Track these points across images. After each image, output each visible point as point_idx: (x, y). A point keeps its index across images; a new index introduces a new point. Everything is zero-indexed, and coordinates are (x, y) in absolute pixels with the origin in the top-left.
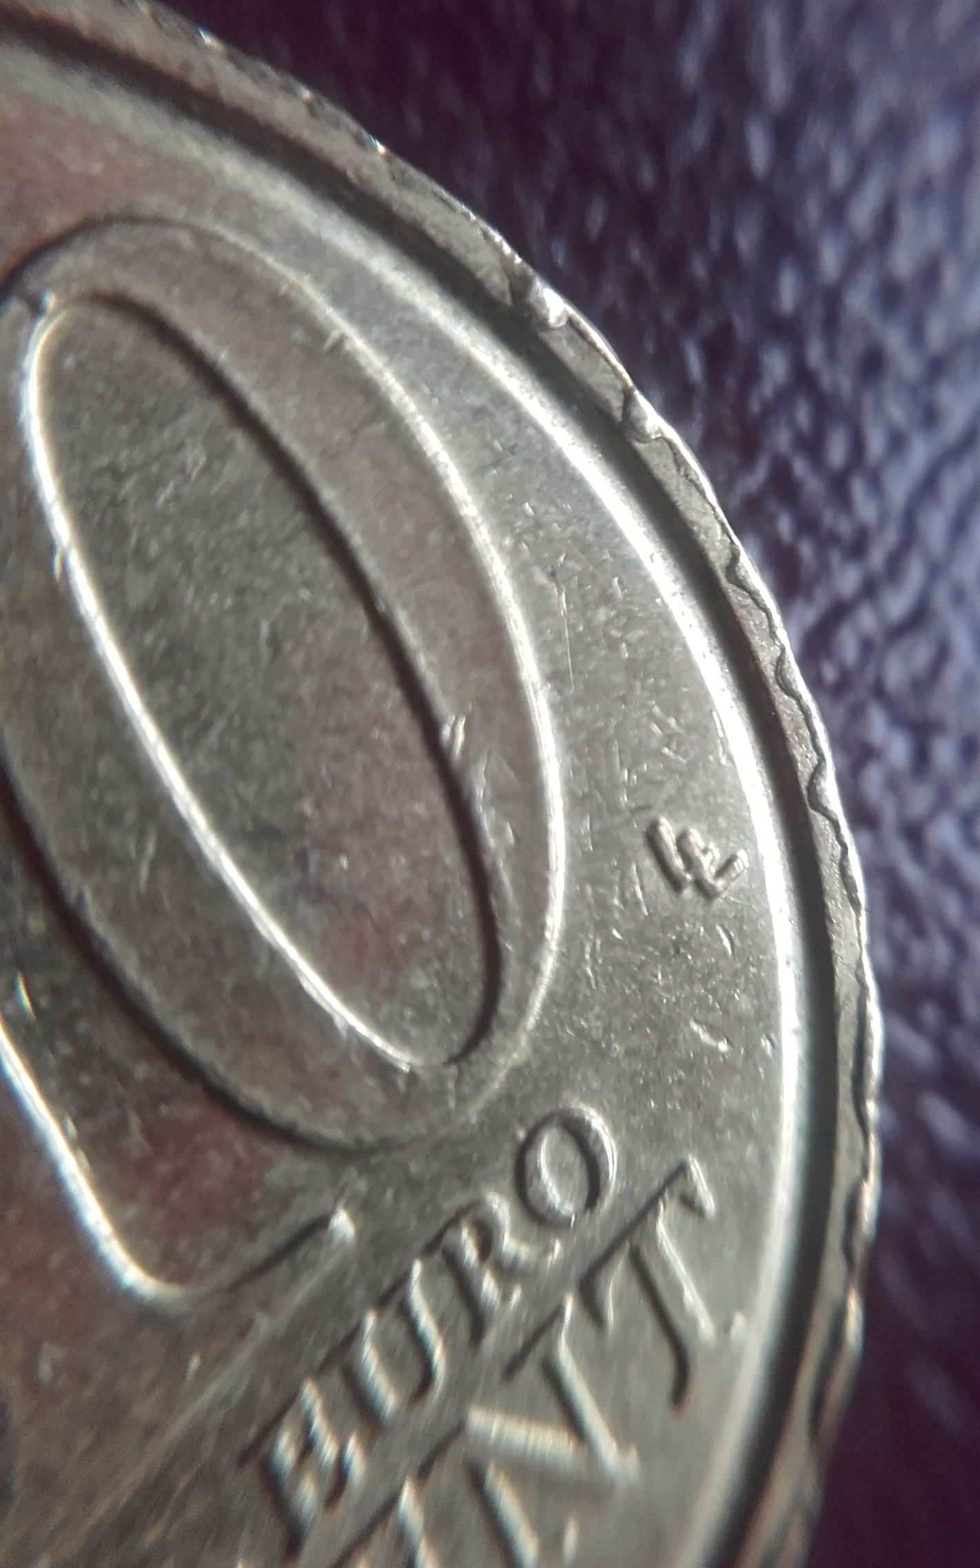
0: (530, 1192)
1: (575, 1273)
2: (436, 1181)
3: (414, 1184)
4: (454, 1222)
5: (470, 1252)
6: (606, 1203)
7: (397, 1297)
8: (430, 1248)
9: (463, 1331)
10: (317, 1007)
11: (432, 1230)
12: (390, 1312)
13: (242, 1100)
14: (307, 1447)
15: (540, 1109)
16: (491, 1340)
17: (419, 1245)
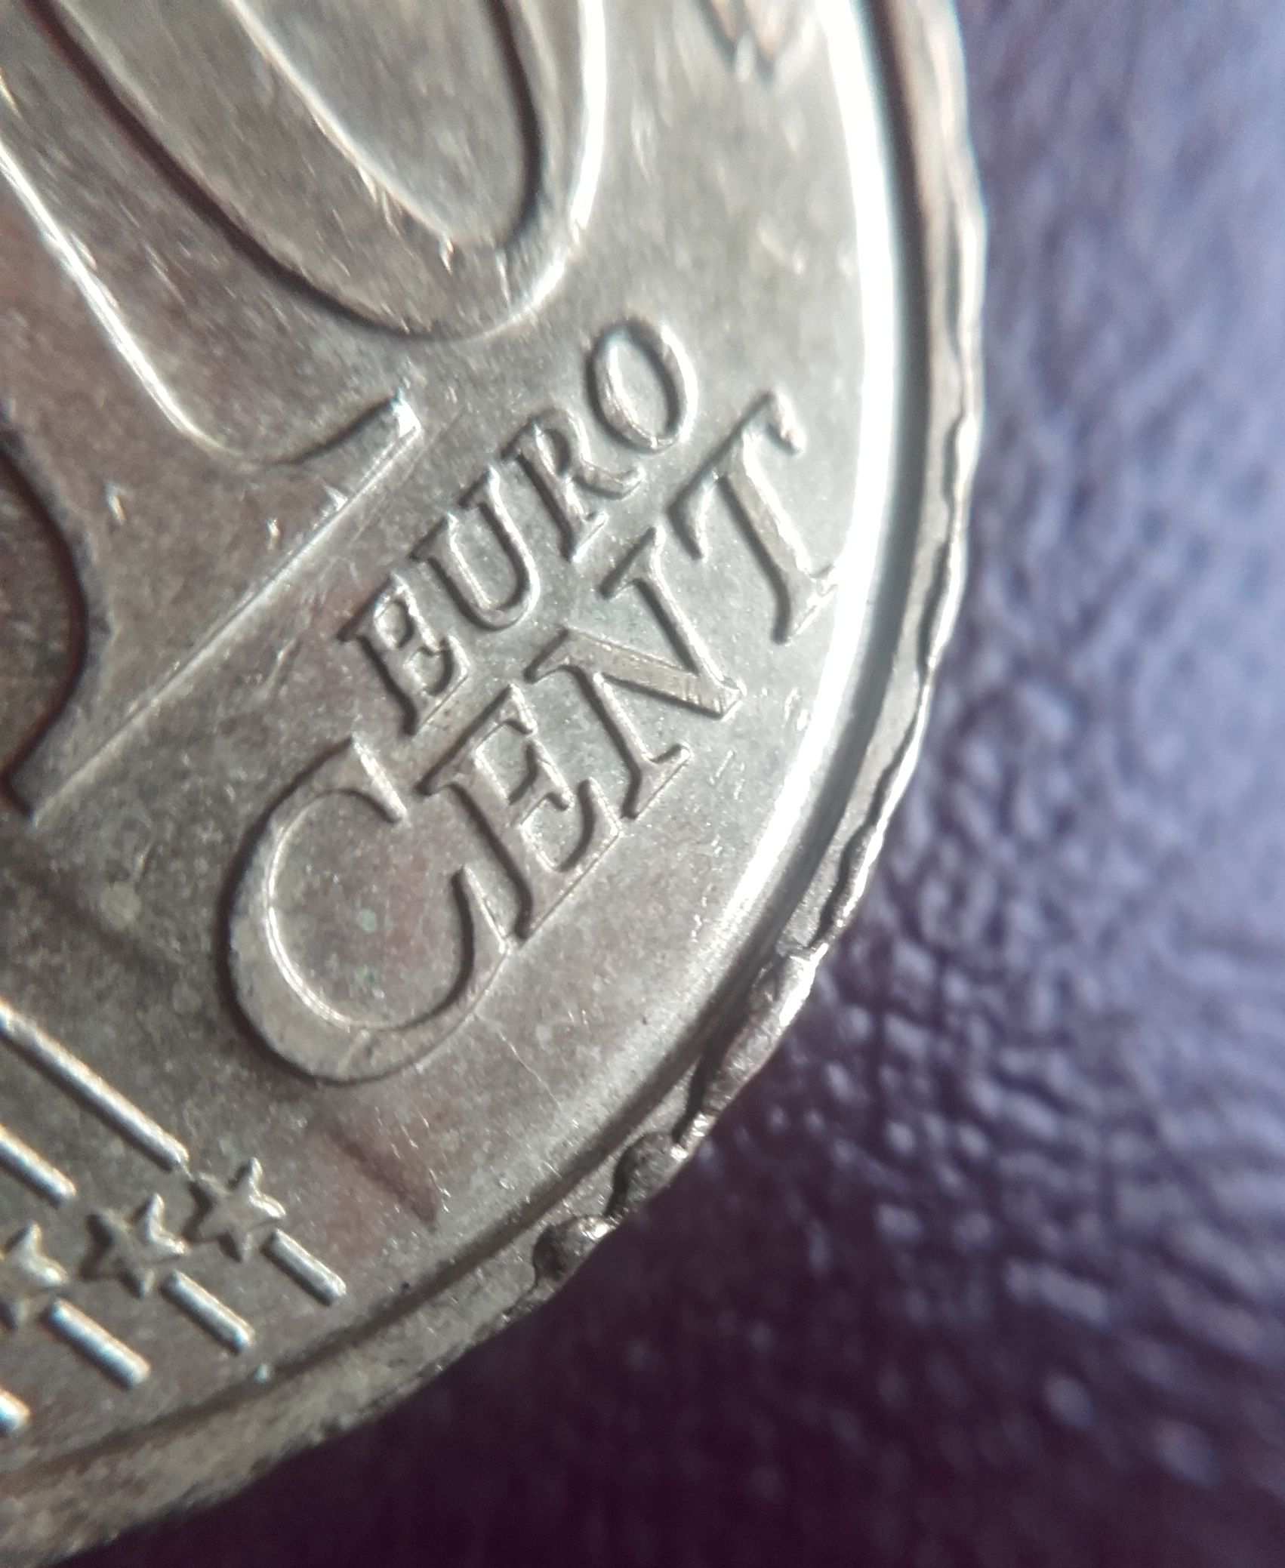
0: (605, 407)
1: (660, 500)
2: (500, 380)
3: (477, 383)
4: (527, 429)
5: (547, 460)
6: (686, 430)
7: (478, 498)
8: (506, 452)
9: (551, 543)
10: (338, 155)
11: (505, 433)
12: (473, 513)
13: (272, 252)
14: (408, 631)
15: (603, 313)
16: (581, 555)
17: (492, 449)
